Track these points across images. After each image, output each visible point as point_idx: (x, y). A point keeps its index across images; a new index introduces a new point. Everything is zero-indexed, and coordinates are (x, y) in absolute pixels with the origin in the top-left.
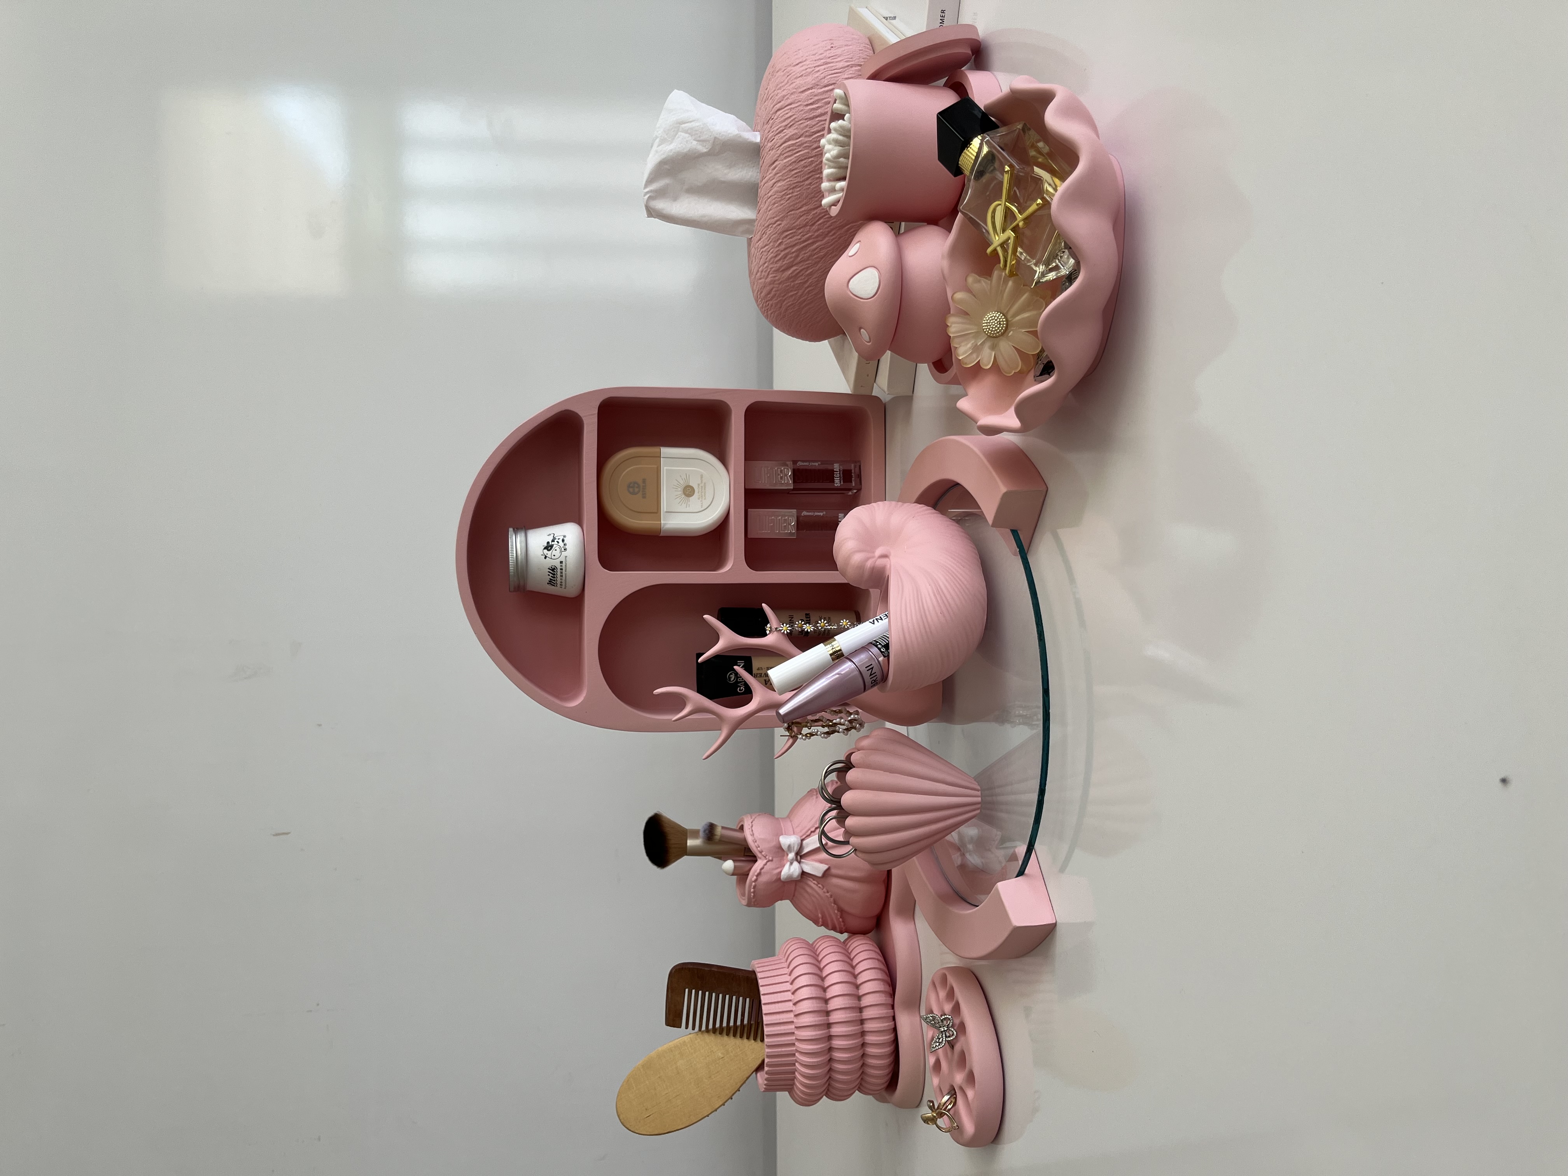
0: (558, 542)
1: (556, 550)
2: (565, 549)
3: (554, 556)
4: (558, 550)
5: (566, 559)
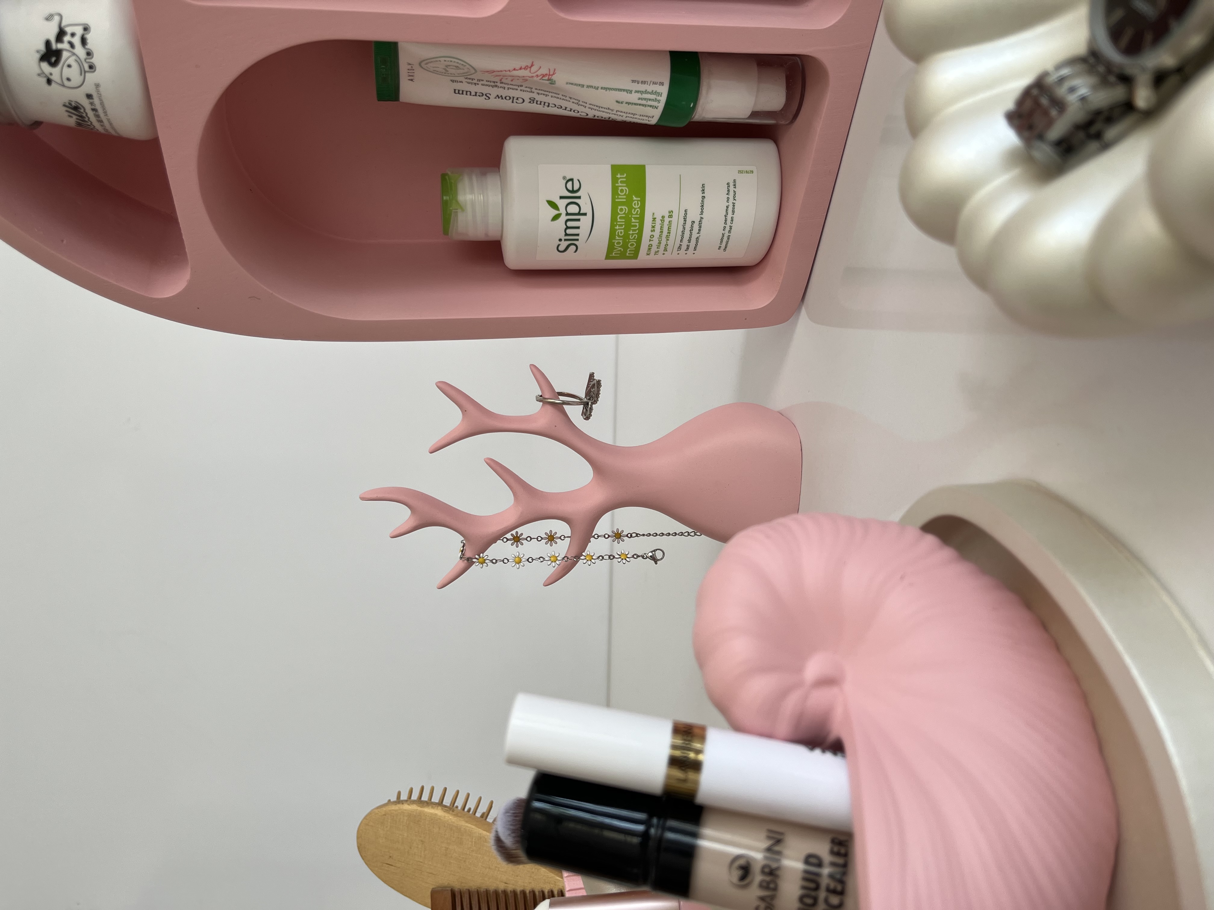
0: (72, 45)
1: (69, 66)
2: (91, 67)
3: (68, 79)
4: (75, 65)
5: (98, 92)
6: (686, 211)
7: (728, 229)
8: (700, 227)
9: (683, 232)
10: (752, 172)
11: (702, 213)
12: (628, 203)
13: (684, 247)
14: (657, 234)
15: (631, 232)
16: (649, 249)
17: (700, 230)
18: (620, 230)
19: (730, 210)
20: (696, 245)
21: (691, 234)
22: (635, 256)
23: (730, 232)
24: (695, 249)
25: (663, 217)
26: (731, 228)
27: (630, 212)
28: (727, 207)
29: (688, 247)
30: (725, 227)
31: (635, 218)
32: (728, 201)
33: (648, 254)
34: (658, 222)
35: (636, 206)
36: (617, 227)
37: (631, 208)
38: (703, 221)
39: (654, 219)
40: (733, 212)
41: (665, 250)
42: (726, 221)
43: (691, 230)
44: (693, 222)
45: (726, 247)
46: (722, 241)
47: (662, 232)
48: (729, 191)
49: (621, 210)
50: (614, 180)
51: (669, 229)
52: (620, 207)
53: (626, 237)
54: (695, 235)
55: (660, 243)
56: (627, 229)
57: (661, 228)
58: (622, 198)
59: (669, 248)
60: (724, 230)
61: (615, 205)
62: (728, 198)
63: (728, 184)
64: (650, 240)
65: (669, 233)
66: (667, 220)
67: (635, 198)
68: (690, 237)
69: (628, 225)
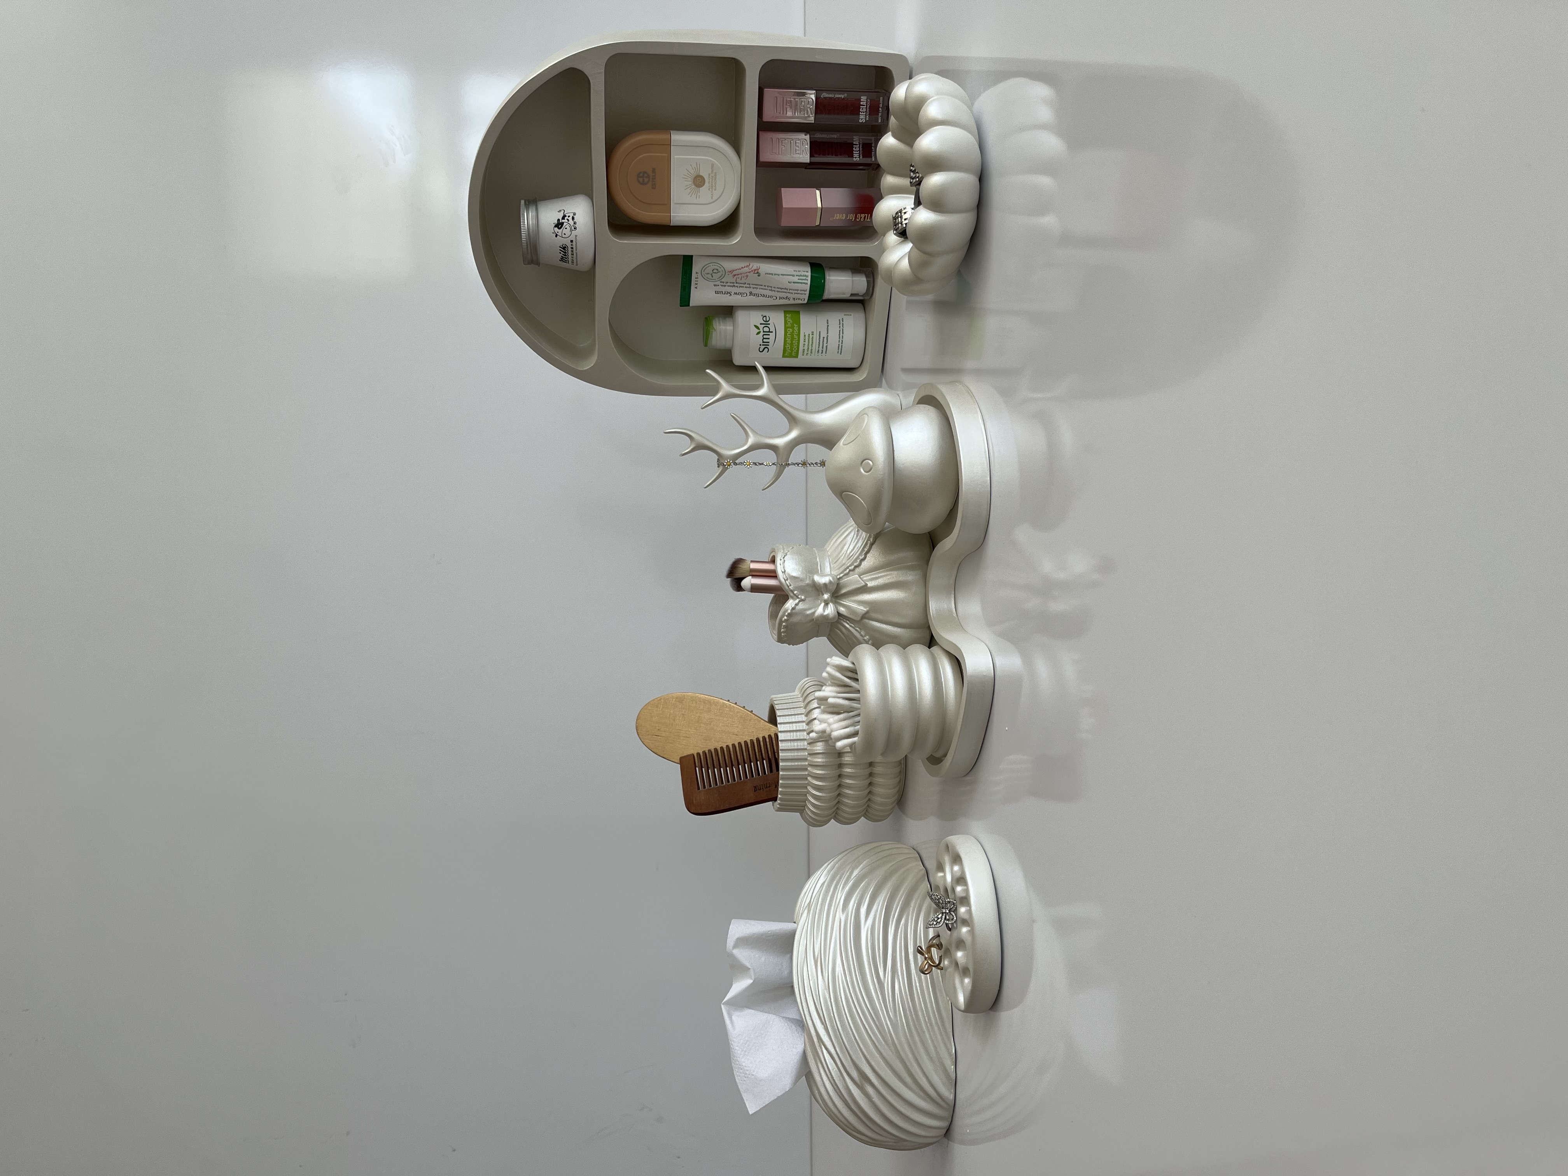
0: (568, 219)
1: (566, 228)
2: (575, 228)
3: (565, 234)
4: (568, 228)
5: (576, 238)
6: (820, 332)
7: (841, 341)
8: (827, 340)
9: (819, 343)
10: (851, 315)
11: (828, 333)
12: (792, 327)
13: (820, 351)
14: (806, 343)
15: (794, 342)
16: (804, 352)
17: (827, 342)
18: (789, 341)
19: (841, 333)
20: (826, 350)
21: (823, 344)
22: (797, 356)
23: (842, 343)
24: (826, 353)
25: (809, 335)
26: (842, 341)
27: (793, 332)
28: (840, 331)
29: (822, 351)
30: (839, 341)
31: (796, 335)
32: (840, 328)
33: (803, 355)
34: (807, 337)
35: (796, 328)
36: (787, 339)
37: (793, 330)
38: (829, 337)
39: (805, 336)
40: (843, 333)
41: (811, 353)
42: (839, 337)
43: (823, 342)
44: (824, 338)
45: (841, 352)
46: (839, 349)
47: (809, 342)
48: (840, 323)
49: (789, 331)
50: (785, 317)
51: (812, 340)
52: (788, 329)
53: (792, 344)
54: (825, 345)
55: (808, 348)
56: (792, 341)
57: (809, 340)
58: (789, 325)
59: (813, 351)
60: (839, 342)
61: (786, 328)
62: (840, 327)
63: (839, 320)
64: (804, 347)
65: (812, 343)
66: (811, 336)
67: (795, 325)
68: (823, 346)
69: (792, 338)
